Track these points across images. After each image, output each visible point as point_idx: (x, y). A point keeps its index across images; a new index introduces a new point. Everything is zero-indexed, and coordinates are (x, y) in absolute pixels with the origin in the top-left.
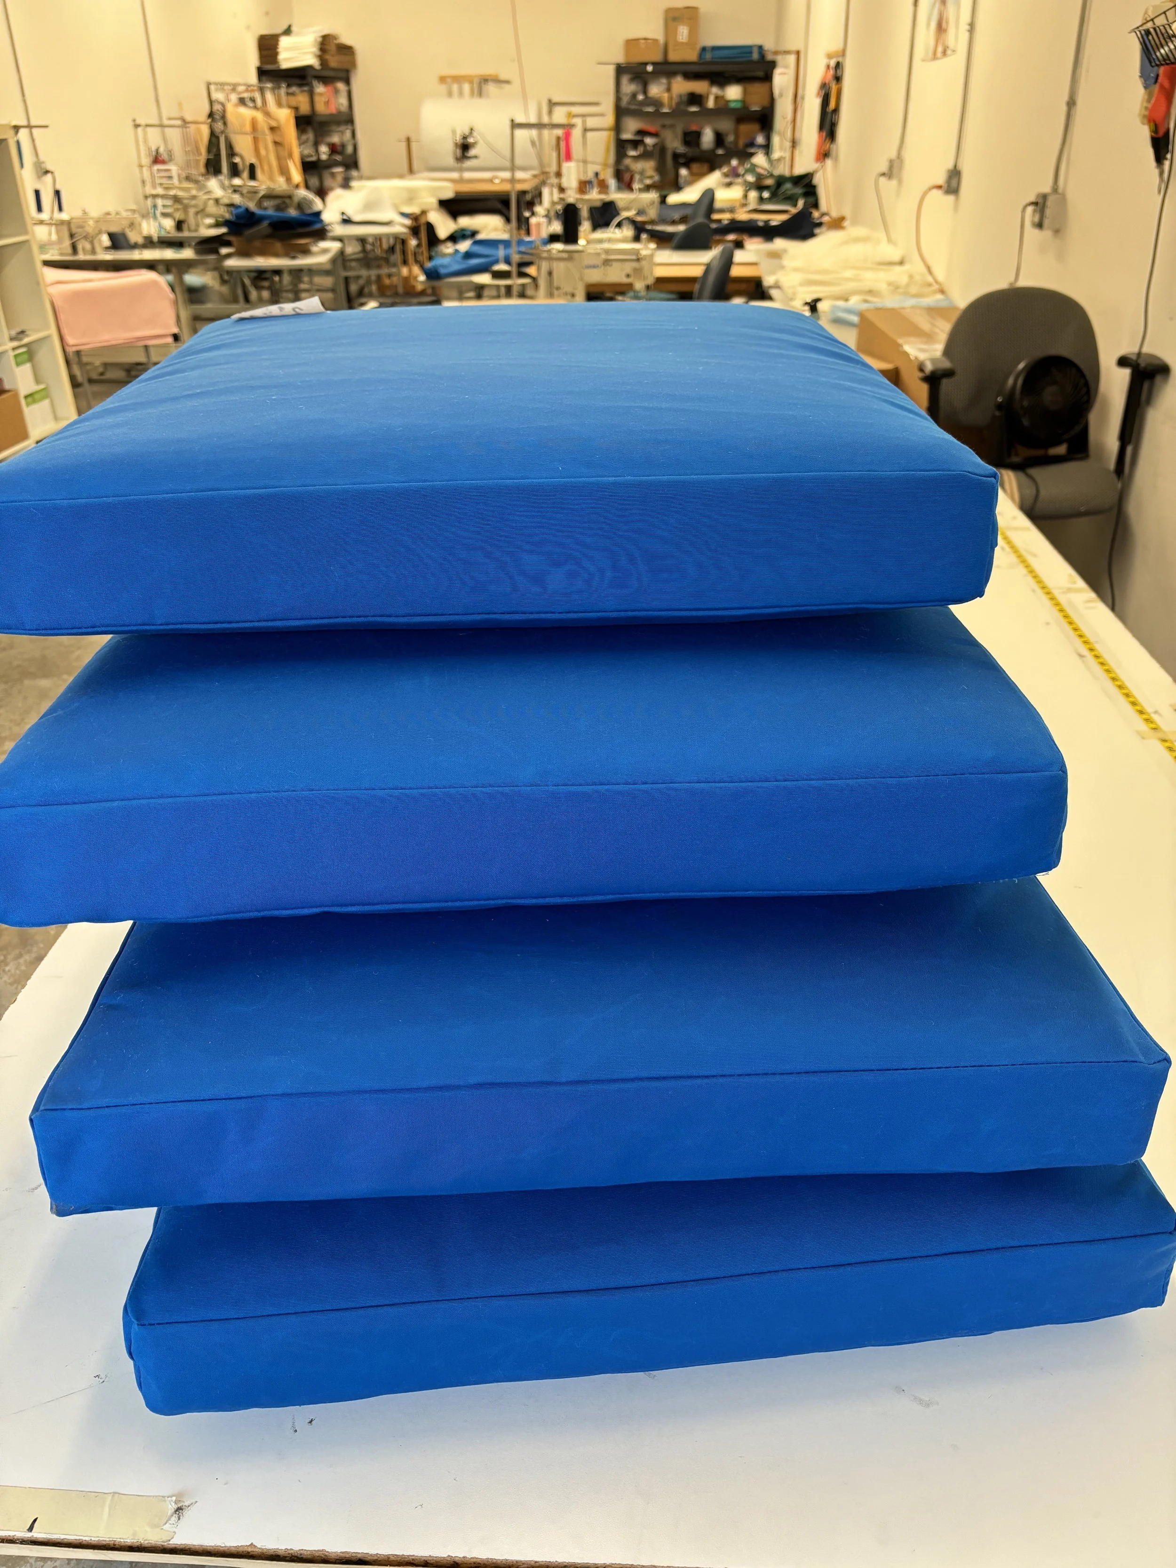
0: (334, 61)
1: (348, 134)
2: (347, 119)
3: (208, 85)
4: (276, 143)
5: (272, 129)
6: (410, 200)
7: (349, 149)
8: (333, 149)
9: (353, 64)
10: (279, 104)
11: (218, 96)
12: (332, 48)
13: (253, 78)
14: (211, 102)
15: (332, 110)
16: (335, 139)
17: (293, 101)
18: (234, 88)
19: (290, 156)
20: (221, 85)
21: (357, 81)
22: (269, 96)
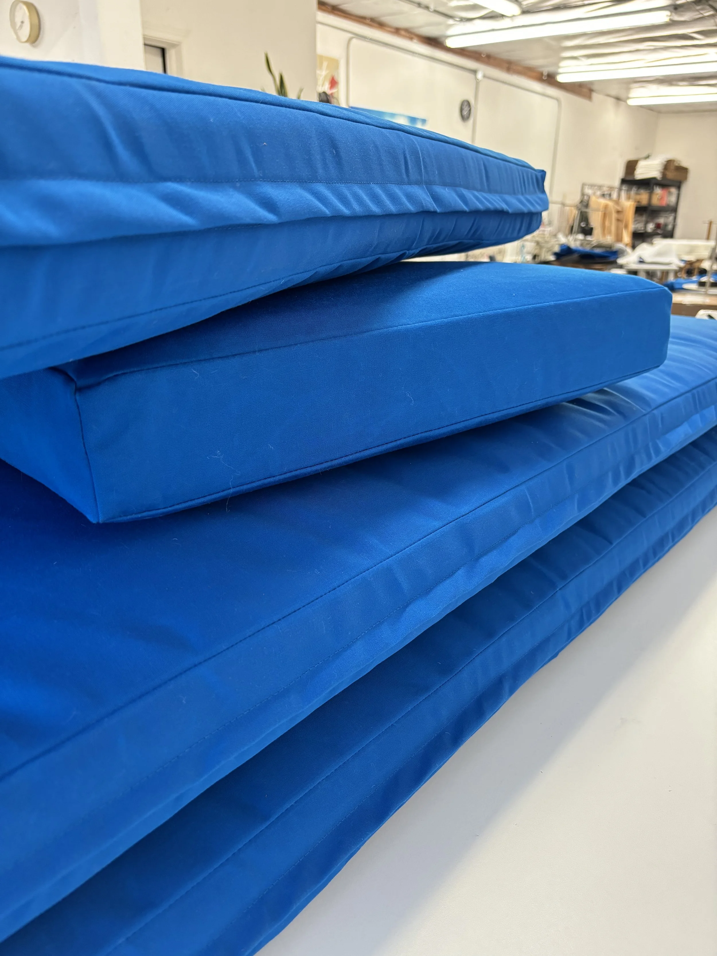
0: (671, 175)
1: (671, 218)
2: (674, 210)
3: (583, 185)
4: (618, 220)
5: (618, 212)
6: (690, 252)
7: (670, 227)
8: (658, 226)
9: (685, 178)
10: (629, 198)
11: (588, 191)
12: (672, 167)
13: (617, 183)
14: (583, 194)
15: (664, 203)
16: (661, 221)
17: (638, 197)
18: (600, 187)
19: (626, 227)
20: (592, 186)
21: (686, 188)
22: (623, 194)
